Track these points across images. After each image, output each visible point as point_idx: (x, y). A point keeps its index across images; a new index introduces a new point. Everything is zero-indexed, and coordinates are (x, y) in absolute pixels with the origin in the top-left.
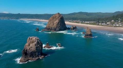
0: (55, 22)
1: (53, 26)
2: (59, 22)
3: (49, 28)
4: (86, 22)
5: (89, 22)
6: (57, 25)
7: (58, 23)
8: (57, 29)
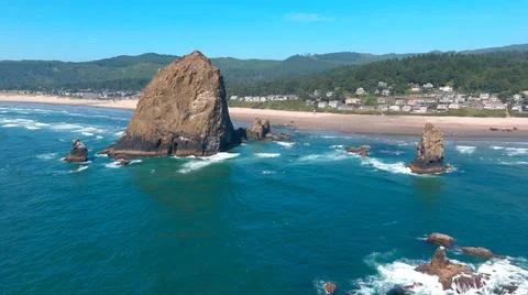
0: (195, 105)
1: (188, 128)
2: (216, 101)
3: (155, 141)
4: (247, 99)
5: (263, 99)
6: (210, 118)
7: (216, 109)
8: (213, 142)
